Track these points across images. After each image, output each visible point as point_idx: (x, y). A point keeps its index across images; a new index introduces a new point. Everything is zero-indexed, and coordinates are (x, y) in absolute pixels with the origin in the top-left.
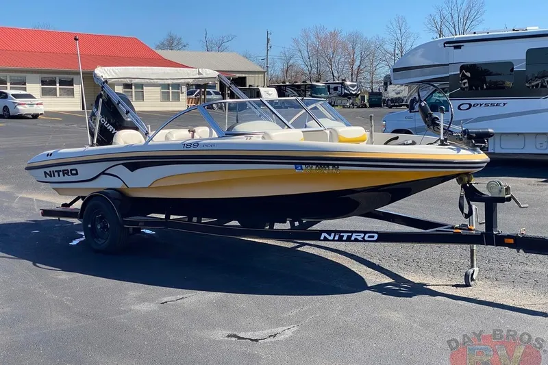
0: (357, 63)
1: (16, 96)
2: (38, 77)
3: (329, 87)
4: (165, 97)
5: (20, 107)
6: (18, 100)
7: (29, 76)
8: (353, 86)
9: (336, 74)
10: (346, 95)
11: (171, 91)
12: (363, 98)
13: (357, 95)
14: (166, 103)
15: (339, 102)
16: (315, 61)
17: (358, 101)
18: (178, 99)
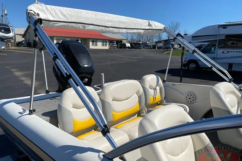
0: (149, 38)
3: (143, 44)
4: (103, 45)
8: (149, 43)
9: (144, 40)
10: (147, 46)
11: (104, 43)
12: (151, 46)
13: (150, 46)
14: (103, 47)
15: (145, 47)
16: (139, 37)
17: (150, 47)
18: (106, 46)
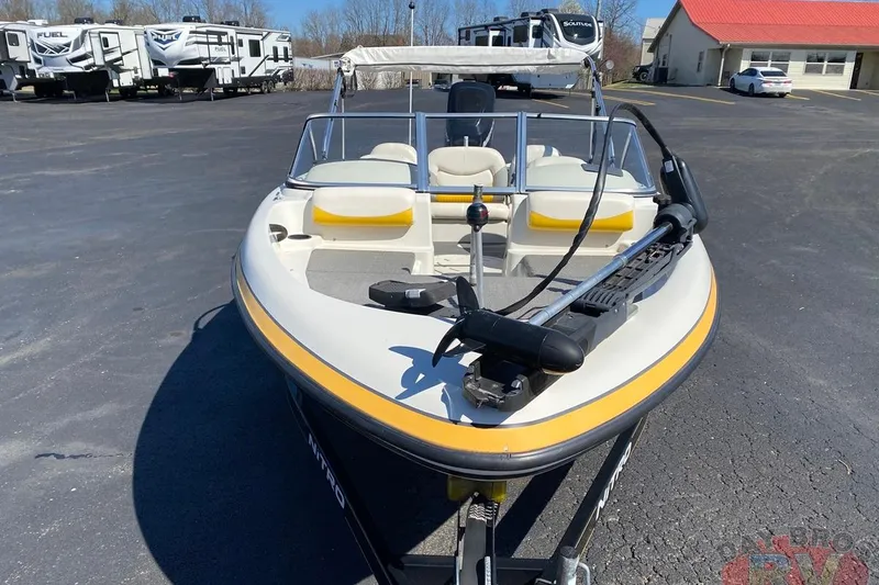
1: (765, 74)
2: (804, 53)
5: (765, 85)
6: (765, 78)
7: (794, 52)
